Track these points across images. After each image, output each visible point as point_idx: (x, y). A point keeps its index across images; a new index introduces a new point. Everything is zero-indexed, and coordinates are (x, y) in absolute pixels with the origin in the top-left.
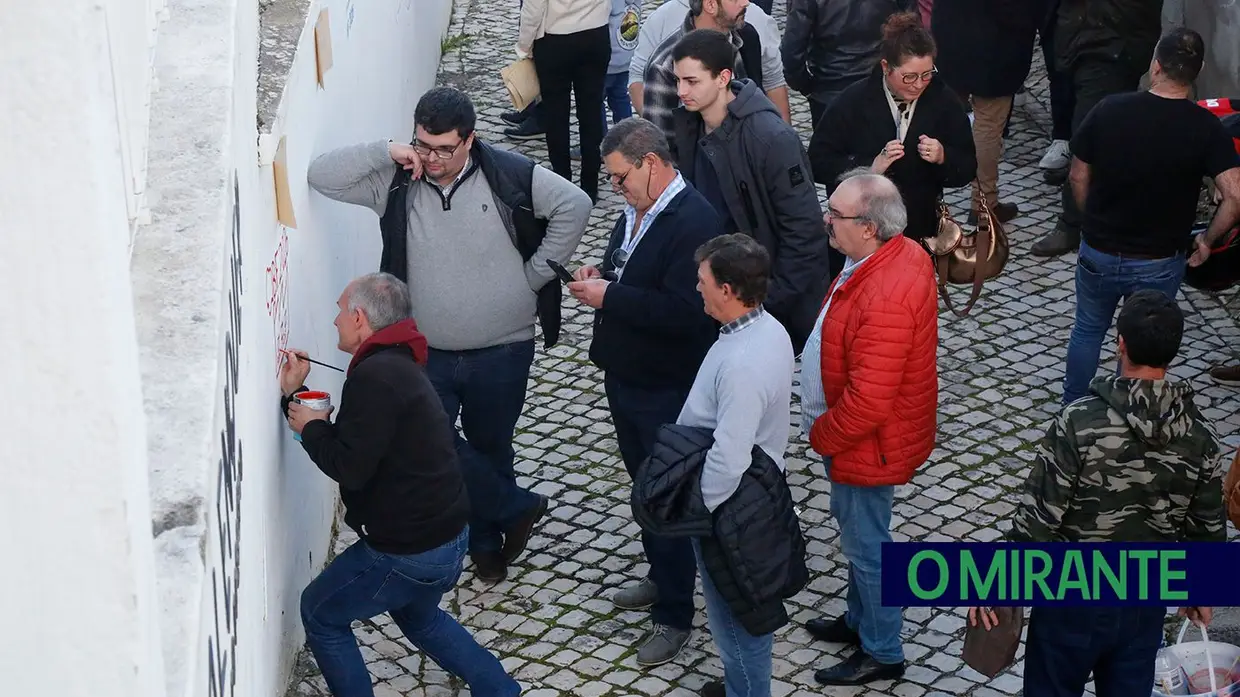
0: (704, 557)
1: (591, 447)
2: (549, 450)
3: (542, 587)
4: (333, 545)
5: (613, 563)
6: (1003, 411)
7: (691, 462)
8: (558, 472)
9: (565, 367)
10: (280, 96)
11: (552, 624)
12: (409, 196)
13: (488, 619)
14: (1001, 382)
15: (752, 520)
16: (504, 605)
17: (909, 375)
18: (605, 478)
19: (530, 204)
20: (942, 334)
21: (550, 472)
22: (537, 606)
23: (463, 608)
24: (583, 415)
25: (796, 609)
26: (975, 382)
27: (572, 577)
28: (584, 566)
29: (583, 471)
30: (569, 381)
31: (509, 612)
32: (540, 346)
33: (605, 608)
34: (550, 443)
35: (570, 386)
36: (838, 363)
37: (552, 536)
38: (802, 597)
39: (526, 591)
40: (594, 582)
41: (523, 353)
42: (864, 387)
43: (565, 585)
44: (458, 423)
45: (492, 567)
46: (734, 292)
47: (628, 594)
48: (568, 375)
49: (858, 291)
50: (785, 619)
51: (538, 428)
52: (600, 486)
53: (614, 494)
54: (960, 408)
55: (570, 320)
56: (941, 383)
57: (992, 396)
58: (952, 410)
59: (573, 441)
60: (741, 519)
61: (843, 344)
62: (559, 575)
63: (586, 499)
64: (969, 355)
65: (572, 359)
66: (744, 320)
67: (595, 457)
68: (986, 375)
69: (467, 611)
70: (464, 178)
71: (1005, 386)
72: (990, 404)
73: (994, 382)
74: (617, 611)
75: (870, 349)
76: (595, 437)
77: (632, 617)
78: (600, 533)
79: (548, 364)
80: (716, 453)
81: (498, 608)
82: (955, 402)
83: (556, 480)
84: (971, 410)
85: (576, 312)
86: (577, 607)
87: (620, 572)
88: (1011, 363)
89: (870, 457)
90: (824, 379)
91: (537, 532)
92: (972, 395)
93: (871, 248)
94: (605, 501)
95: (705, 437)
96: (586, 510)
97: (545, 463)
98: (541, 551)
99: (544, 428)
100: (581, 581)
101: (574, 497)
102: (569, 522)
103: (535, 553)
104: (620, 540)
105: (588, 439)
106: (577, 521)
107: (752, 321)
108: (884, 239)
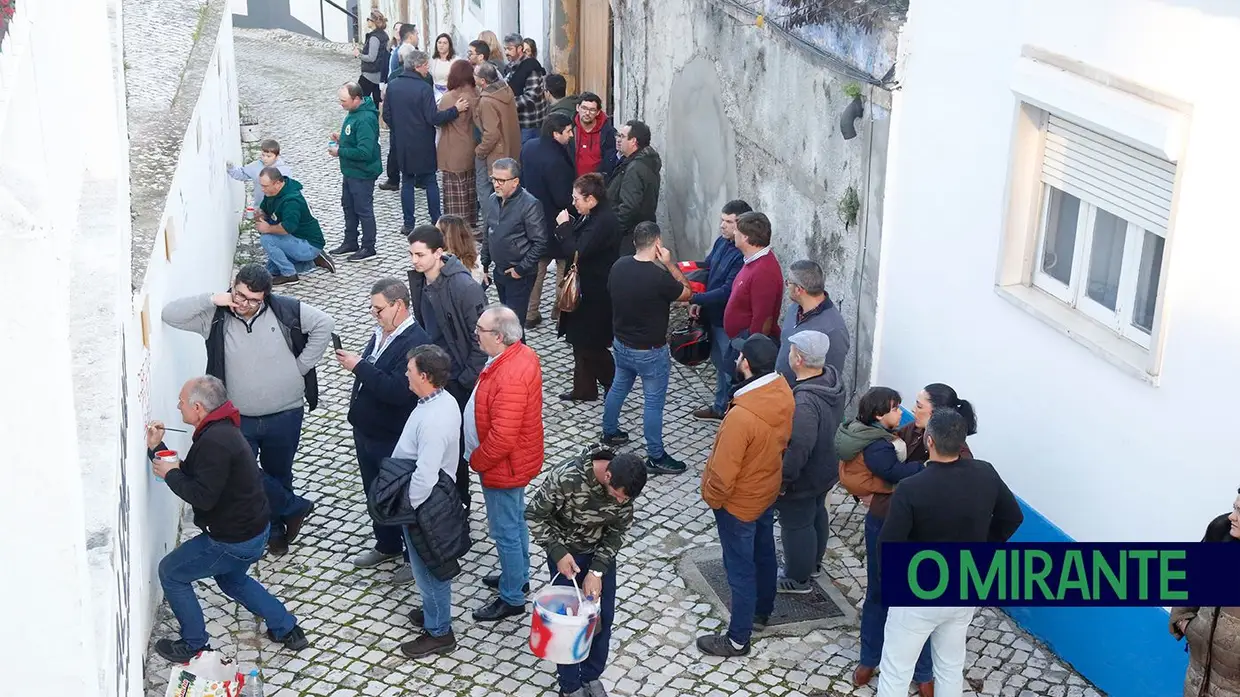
0: (410, 535)
1: (338, 470)
2: (312, 473)
3: (310, 557)
4: (179, 537)
5: (353, 540)
6: (580, 439)
7: (404, 479)
8: (319, 486)
9: (321, 422)
10: (145, 272)
11: (317, 579)
12: (226, 324)
13: (277, 578)
14: (578, 423)
15: (439, 514)
16: (287, 569)
17: (527, 422)
18: (346, 489)
19: (300, 325)
20: (545, 395)
21: (313, 486)
22: (307, 569)
23: (261, 572)
24: (332, 450)
25: (464, 562)
26: (563, 423)
27: (328, 550)
28: (336, 543)
29: (334, 484)
30: (323, 430)
31: (290, 573)
32: (307, 409)
33: (349, 567)
34: (313, 468)
35: (324, 433)
36: (484, 416)
37: (316, 525)
38: (469, 556)
39: (300, 560)
40: (342, 552)
41: (296, 415)
42: (499, 429)
43: (324, 555)
44: (258, 459)
45: (280, 545)
46: (428, 378)
47: (362, 558)
48: (323, 427)
49: (495, 373)
50: (458, 569)
51: (306, 459)
52: (344, 494)
53: (352, 498)
54: (555, 439)
55: (323, 393)
56: (544, 424)
57: (573, 431)
58: (551, 440)
59: (327, 466)
60: (433, 512)
61: (487, 404)
62: (321, 549)
63: (336, 502)
64: (560, 407)
65: (324, 416)
66: (433, 395)
67: (341, 476)
68: (569, 419)
69: (264, 574)
70: (260, 314)
71: (580, 425)
72: (573, 436)
73: (574, 423)
74: (356, 569)
75: (503, 407)
76: (340, 464)
77: (366, 573)
78: (345, 522)
79: (311, 420)
80: (419, 475)
81: (283, 571)
82: (553, 435)
83: (317, 491)
84: (562, 440)
85: (326, 388)
86: (333, 568)
87: (358, 545)
88: (583, 411)
89: (504, 471)
90: (477, 425)
91: (306, 523)
92: (562, 431)
93: (502, 349)
94: (347, 502)
95: (412, 465)
96: (336, 508)
97: (310, 481)
98: (309, 535)
99: (308, 459)
100: (334, 552)
101: (329, 501)
102: (326, 516)
103: (305, 536)
104: (357, 526)
105: (336, 465)
106: (331, 515)
107: (437, 396)
108: (509, 344)
